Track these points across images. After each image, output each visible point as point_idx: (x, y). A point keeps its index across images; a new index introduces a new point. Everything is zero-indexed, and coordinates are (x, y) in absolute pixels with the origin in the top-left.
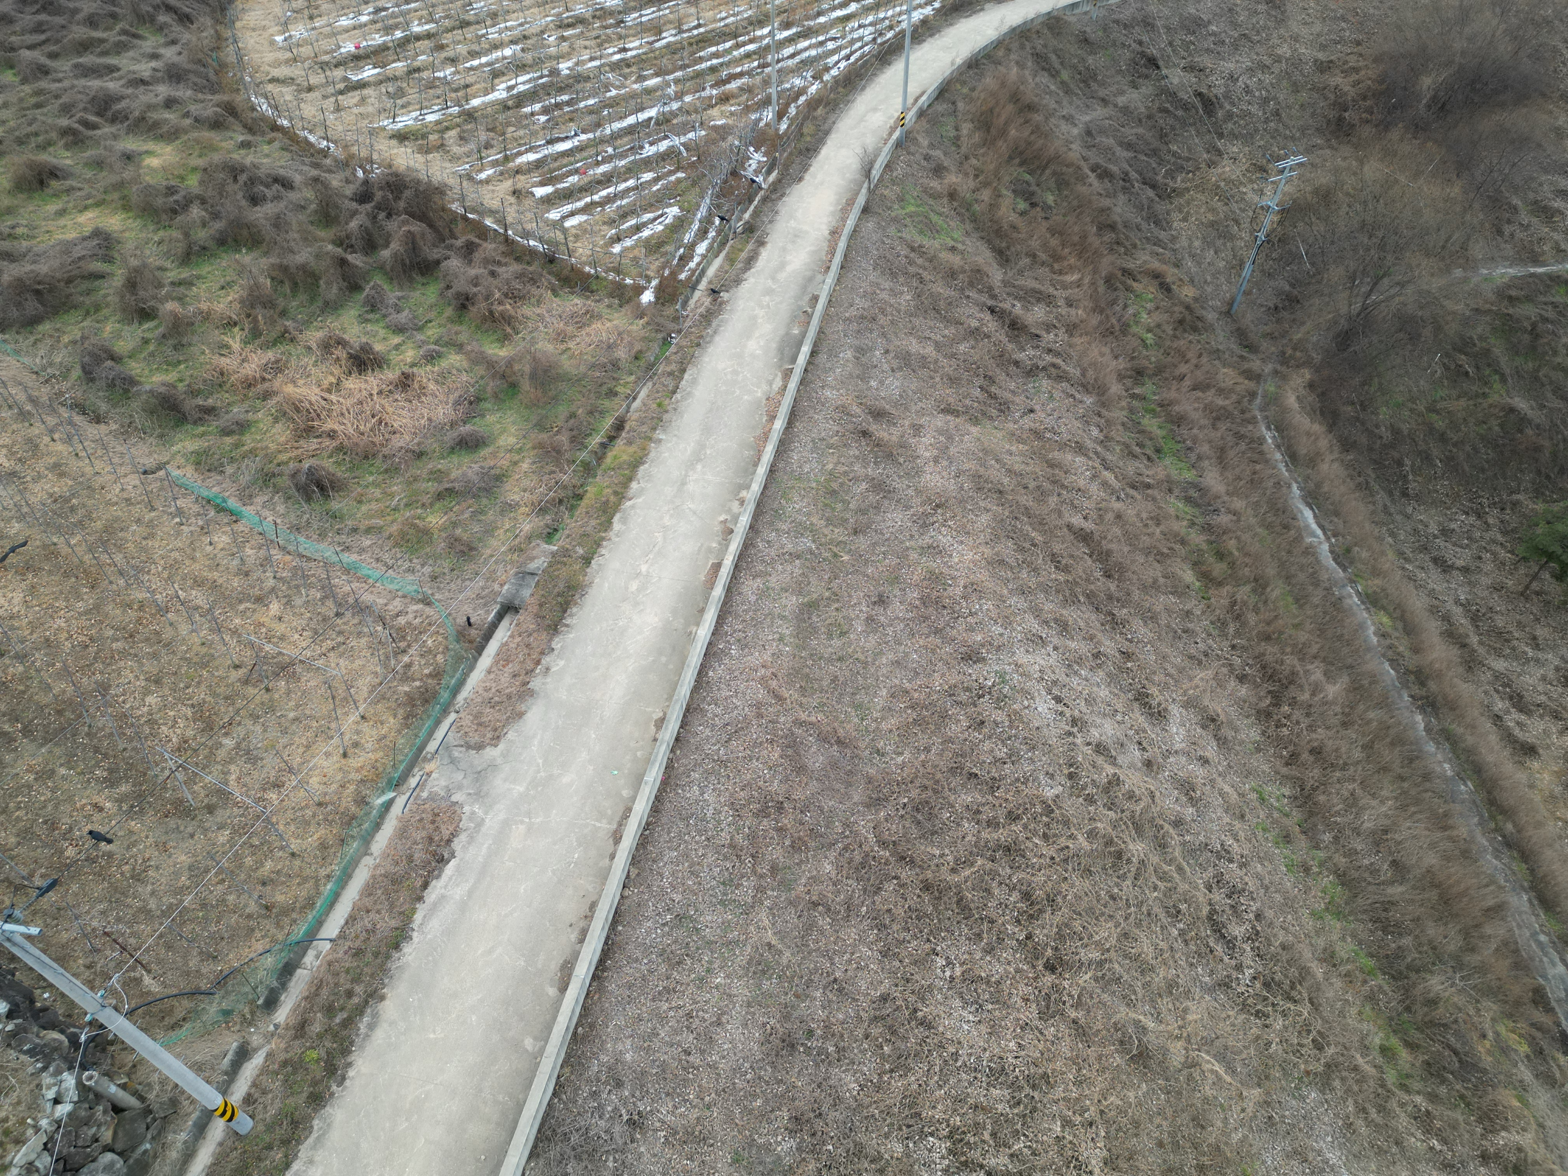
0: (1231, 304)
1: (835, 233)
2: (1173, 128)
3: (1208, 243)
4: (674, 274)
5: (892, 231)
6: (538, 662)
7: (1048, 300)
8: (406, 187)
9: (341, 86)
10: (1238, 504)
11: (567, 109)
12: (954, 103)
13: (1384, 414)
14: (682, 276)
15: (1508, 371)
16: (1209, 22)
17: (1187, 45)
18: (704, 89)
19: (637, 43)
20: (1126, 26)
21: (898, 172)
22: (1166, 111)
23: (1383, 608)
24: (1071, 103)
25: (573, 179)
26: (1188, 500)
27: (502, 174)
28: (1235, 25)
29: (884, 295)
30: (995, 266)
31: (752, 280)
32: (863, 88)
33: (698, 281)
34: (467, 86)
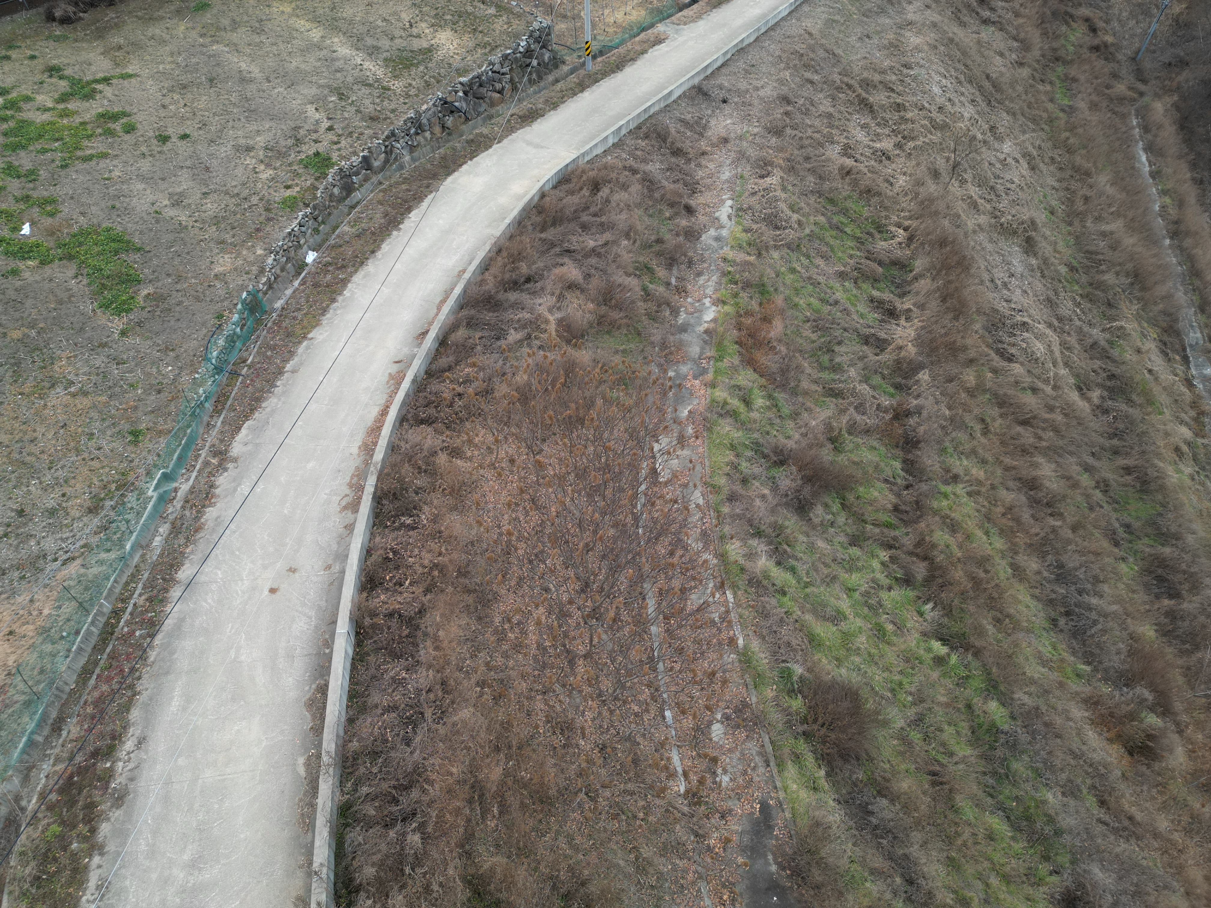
0: (1137, 53)
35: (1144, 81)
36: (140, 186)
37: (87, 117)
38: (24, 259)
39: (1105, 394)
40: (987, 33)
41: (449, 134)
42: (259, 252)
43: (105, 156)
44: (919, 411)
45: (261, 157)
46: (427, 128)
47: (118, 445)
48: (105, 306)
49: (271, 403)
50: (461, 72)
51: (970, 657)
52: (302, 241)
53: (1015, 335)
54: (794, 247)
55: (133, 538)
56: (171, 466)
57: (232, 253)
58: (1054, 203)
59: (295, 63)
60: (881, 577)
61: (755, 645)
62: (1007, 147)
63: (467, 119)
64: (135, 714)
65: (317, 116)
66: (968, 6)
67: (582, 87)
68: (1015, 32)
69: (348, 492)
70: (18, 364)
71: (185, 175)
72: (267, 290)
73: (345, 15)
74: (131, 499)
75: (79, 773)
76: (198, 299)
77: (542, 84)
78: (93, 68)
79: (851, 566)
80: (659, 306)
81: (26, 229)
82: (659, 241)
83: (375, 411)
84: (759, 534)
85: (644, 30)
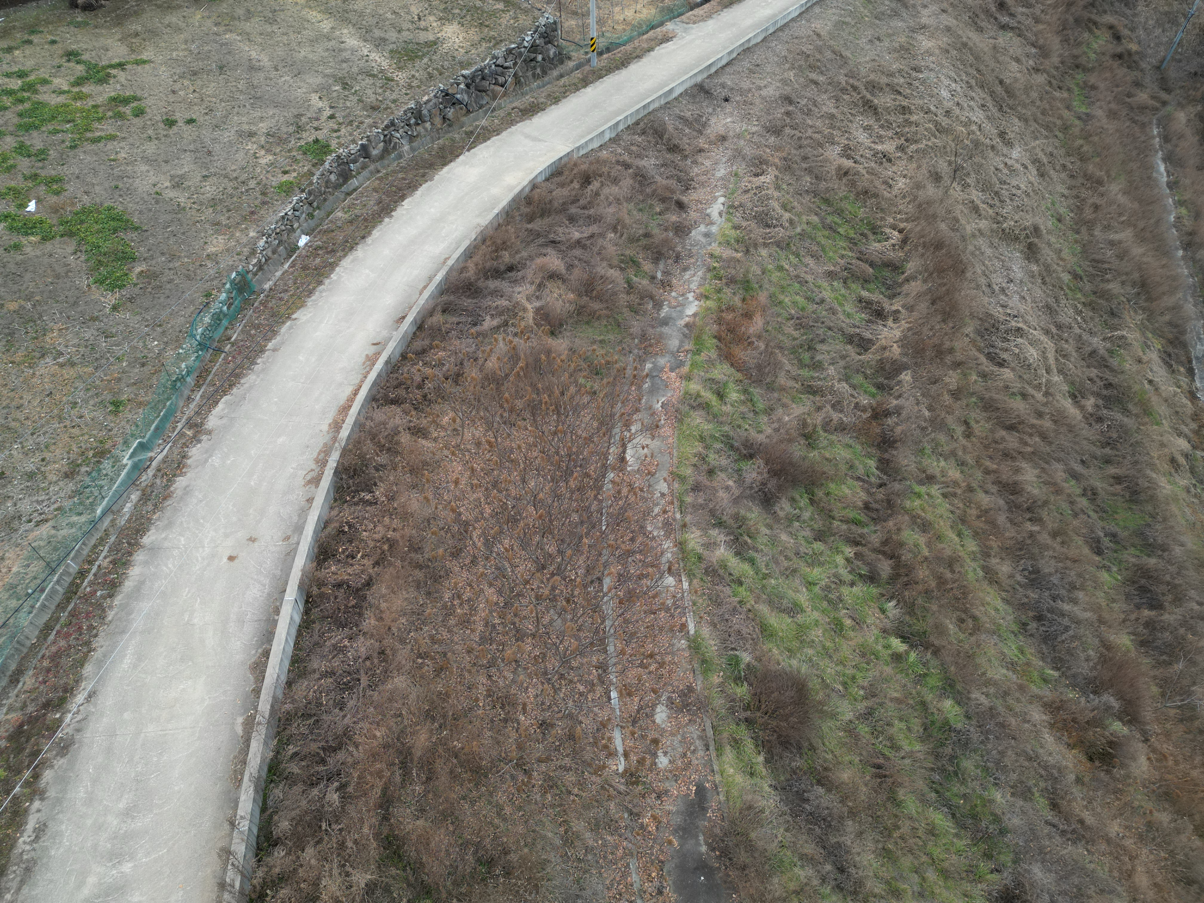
0: (1162, 62)
3: (1159, 24)
35: (1168, 90)
36: (144, 168)
37: (100, 100)
38: (27, 234)
39: (1101, 402)
40: (1004, 39)
41: (450, 126)
42: (252, 234)
43: (113, 138)
44: (898, 411)
45: (263, 143)
46: (427, 119)
47: (99, 415)
48: (100, 282)
49: (250, 379)
50: (463, 65)
51: (929, 656)
52: (296, 225)
53: (1008, 340)
54: (783, 245)
55: (105, 502)
56: (148, 436)
57: (225, 234)
58: (1062, 210)
59: (303, 52)
60: (844, 572)
61: (706, 631)
62: (1016, 153)
63: (469, 112)
64: (88, 669)
65: (321, 104)
66: (987, 12)
67: (585, 82)
68: (1034, 38)
69: (314, 466)
70: (12, 334)
71: (188, 157)
72: (257, 271)
73: (356, 7)
74: (106, 465)
75: (29, 722)
76: (188, 278)
77: (546, 79)
78: (110, 54)
79: (814, 561)
80: (642, 298)
81: (32, 206)
82: (647, 235)
83: (348, 391)
84: (720, 524)
85: (653, 28)
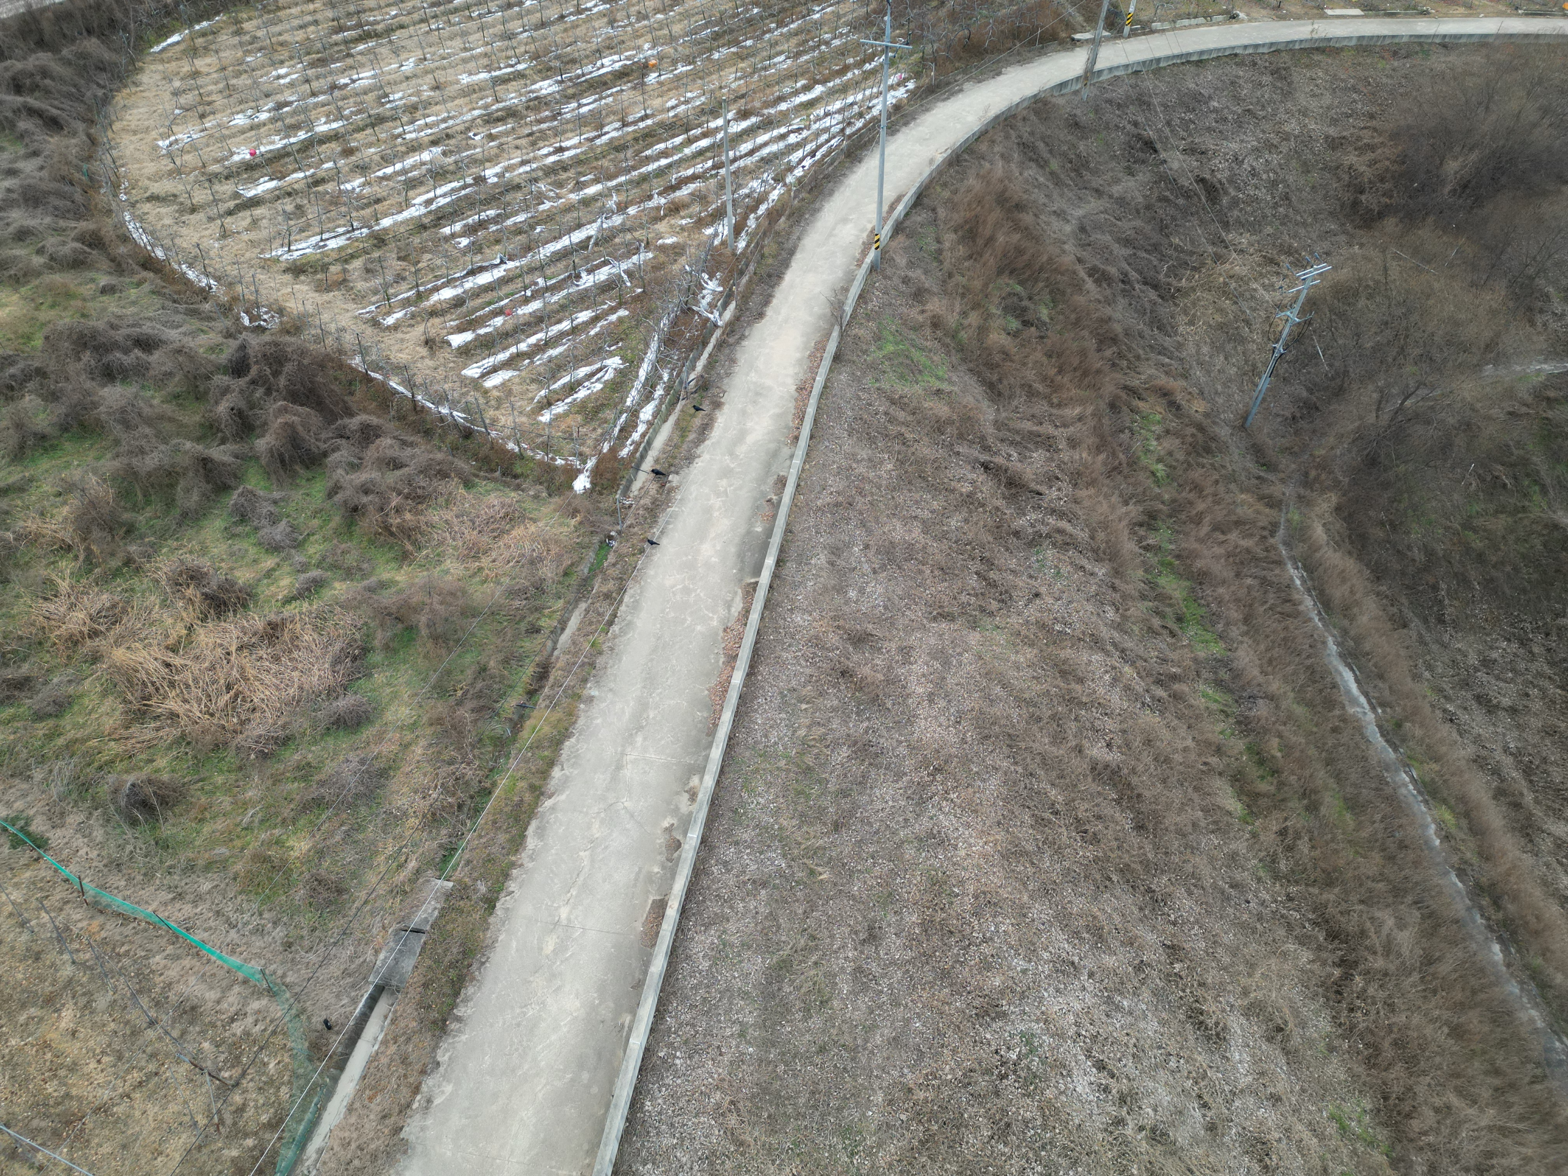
0: (1245, 418)
1: (803, 389)
2: (1174, 218)
3: (1218, 349)
4: (613, 450)
5: (868, 381)
6: (416, 1090)
7: (1047, 443)
8: (287, 360)
9: (231, 204)
10: (1275, 686)
11: (493, 228)
12: (934, 210)
13: (1416, 534)
14: (624, 453)
15: (1548, 481)
16: (1210, 98)
17: (1185, 124)
18: (650, 197)
19: (575, 140)
20: (1119, 106)
21: (873, 304)
22: (1166, 200)
23: (1444, 801)
24: (1062, 195)
25: (499, 321)
26: (1219, 684)
27: (413, 316)
28: (1237, 99)
29: (861, 469)
30: (986, 403)
31: (706, 457)
32: (831, 193)
33: (643, 457)
34: (378, 201)
